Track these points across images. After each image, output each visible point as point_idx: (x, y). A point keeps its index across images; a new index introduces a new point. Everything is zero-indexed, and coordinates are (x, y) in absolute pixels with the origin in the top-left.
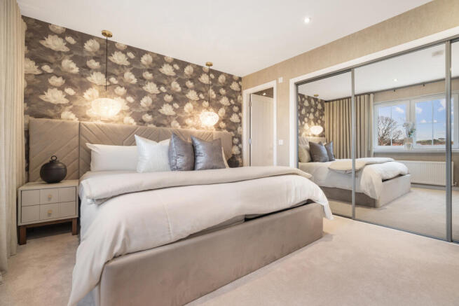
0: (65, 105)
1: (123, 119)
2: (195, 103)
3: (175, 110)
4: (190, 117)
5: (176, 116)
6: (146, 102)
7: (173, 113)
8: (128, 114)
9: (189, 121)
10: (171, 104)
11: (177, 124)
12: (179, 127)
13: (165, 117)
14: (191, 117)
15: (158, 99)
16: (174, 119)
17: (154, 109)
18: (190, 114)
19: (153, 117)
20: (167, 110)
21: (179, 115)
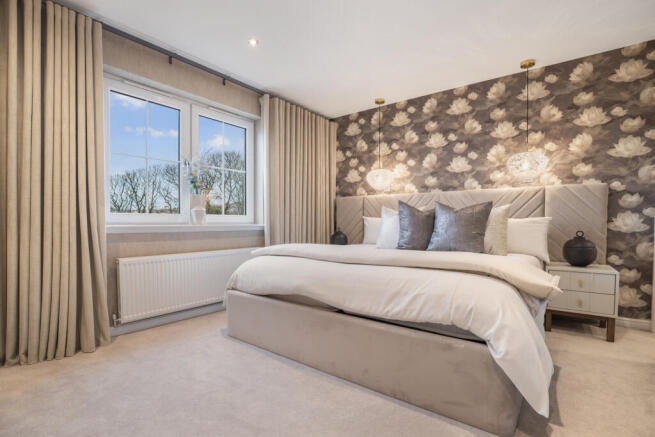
0: (359, 182)
1: (404, 188)
2: (510, 141)
3: (471, 162)
4: (499, 168)
5: (473, 170)
6: (430, 160)
7: (469, 167)
8: (409, 181)
9: (497, 176)
10: (464, 154)
11: (475, 184)
12: (479, 189)
13: (455, 175)
14: (502, 167)
15: (445, 153)
16: (470, 175)
17: (440, 167)
18: (498, 164)
19: (438, 179)
20: (459, 165)
21: (478, 169)
